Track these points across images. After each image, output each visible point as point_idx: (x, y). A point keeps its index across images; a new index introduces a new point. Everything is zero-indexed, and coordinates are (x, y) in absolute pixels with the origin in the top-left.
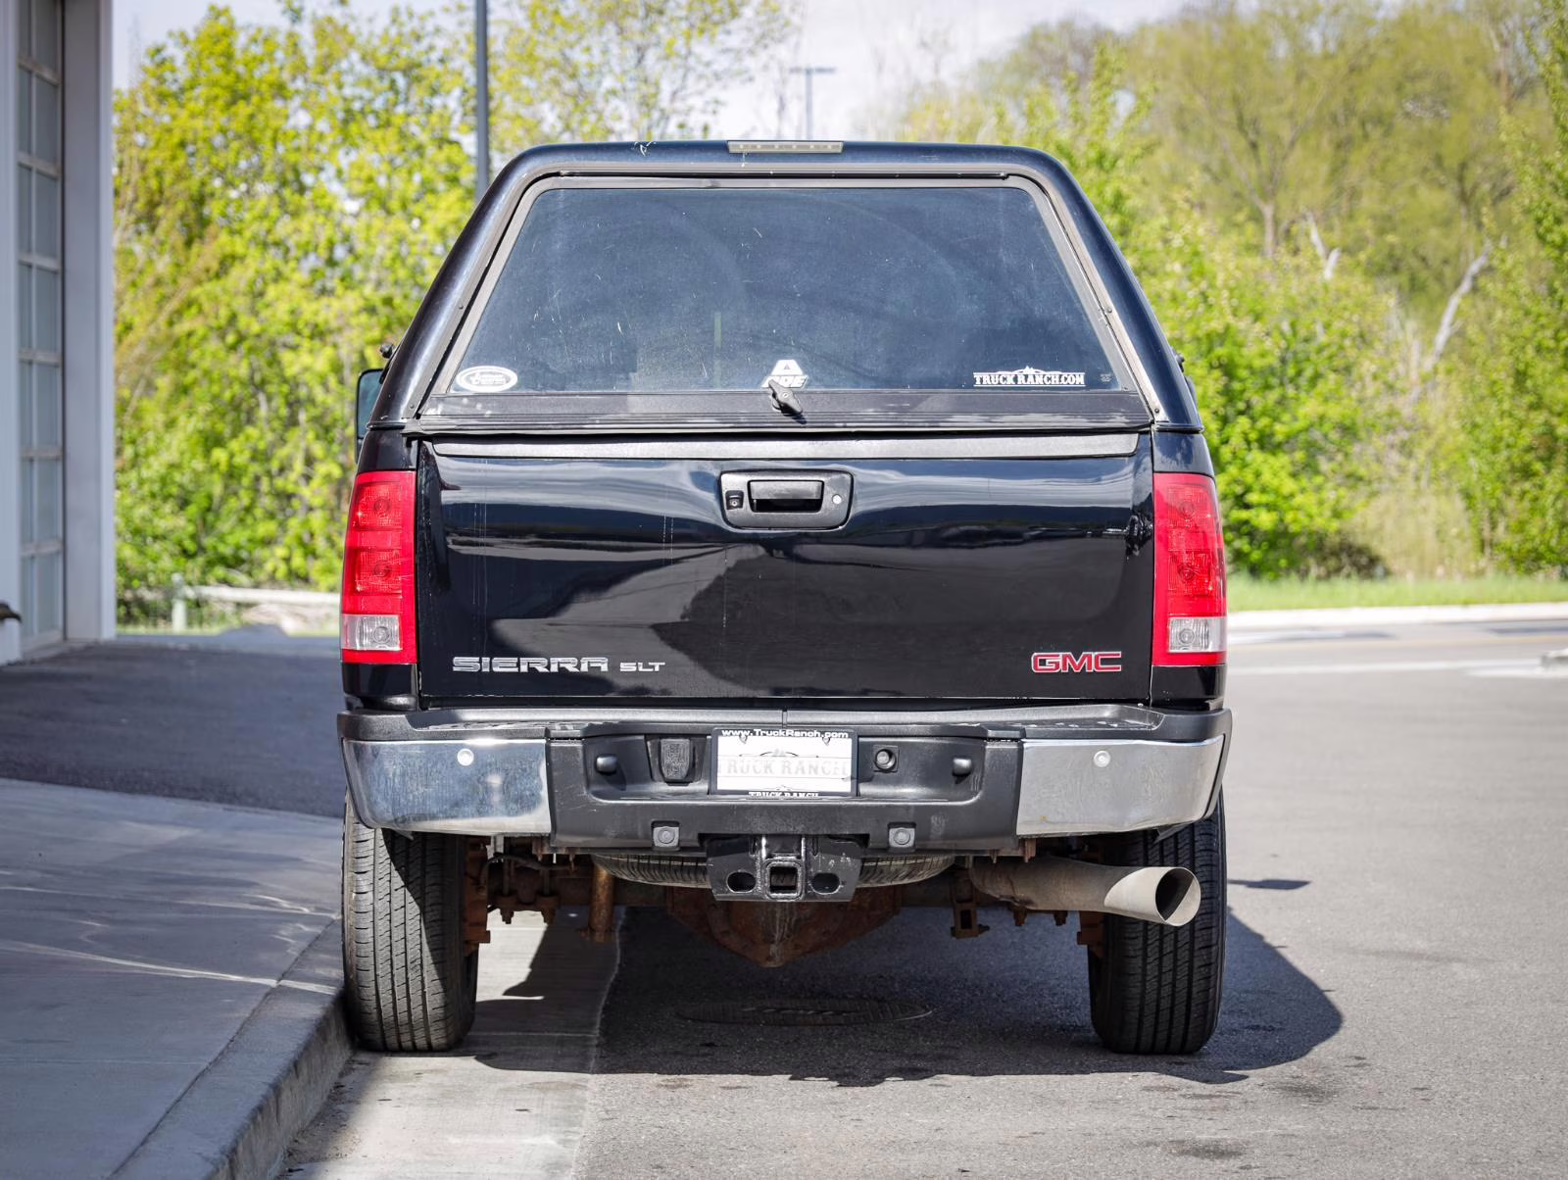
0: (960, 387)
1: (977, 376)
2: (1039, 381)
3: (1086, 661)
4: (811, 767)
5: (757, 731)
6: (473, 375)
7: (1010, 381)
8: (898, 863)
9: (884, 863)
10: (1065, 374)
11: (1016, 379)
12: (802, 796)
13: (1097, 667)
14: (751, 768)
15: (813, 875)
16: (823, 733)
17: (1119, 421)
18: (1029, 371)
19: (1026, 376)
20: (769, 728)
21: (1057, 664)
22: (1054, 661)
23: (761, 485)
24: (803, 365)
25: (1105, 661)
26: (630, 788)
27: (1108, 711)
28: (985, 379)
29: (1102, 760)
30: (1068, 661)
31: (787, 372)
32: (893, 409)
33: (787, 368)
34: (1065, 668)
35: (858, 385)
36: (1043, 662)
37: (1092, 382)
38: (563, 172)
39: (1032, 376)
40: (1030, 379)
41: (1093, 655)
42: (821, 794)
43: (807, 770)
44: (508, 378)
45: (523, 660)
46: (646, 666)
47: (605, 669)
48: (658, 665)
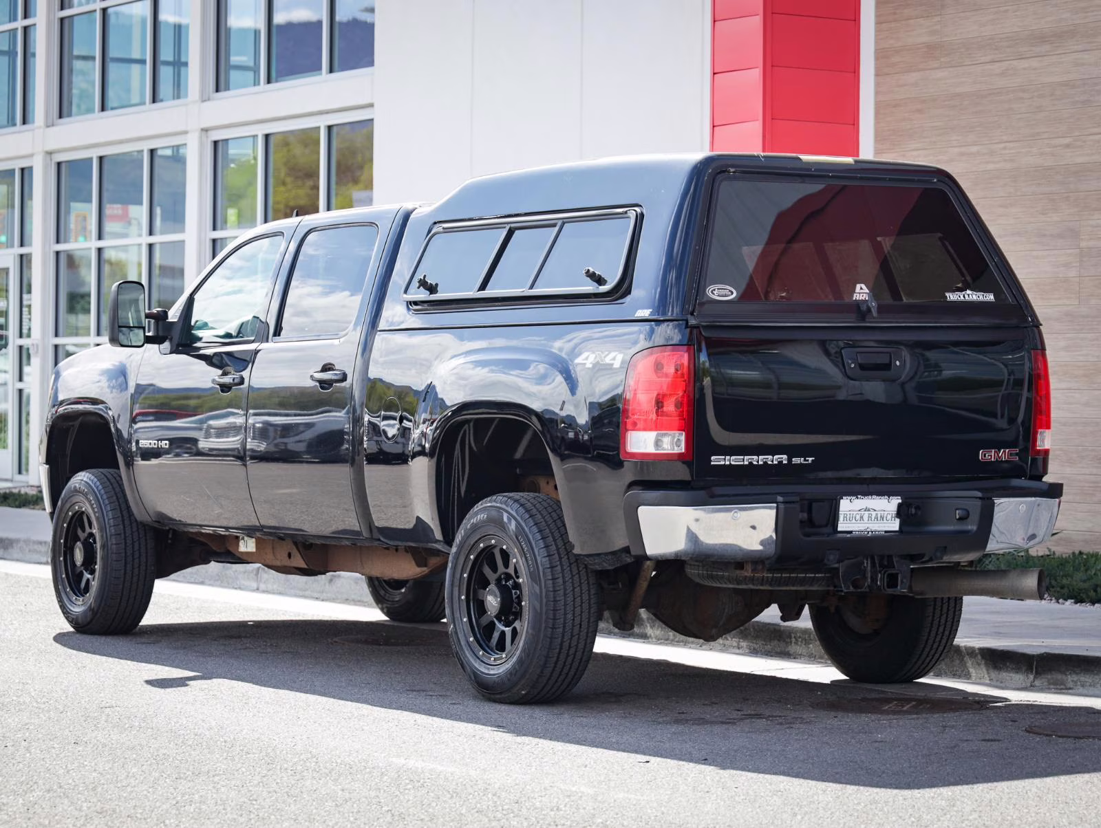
1: (947, 294)
2: (975, 298)
3: (1004, 455)
4: (881, 517)
5: (859, 496)
6: (715, 291)
7: (962, 298)
10: (985, 294)
11: (964, 297)
13: (1008, 457)
14: (854, 519)
18: (969, 292)
19: (969, 295)
22: (990, 454)
24: (868, 287)
25: (1012, 454)
28: (951, 296)
29: (1023, 509)
30: (996, 455)
31: (862, 291)
34: (995, 459)
36: (984, 456)
37: (998, 299)
39: (971, 295)
41: (1006, 451)
42: (886, 532)
44: (732, 293)
45: (746, 457)
46: (805, 460)
47: (785, 462)
48: (810, 459)
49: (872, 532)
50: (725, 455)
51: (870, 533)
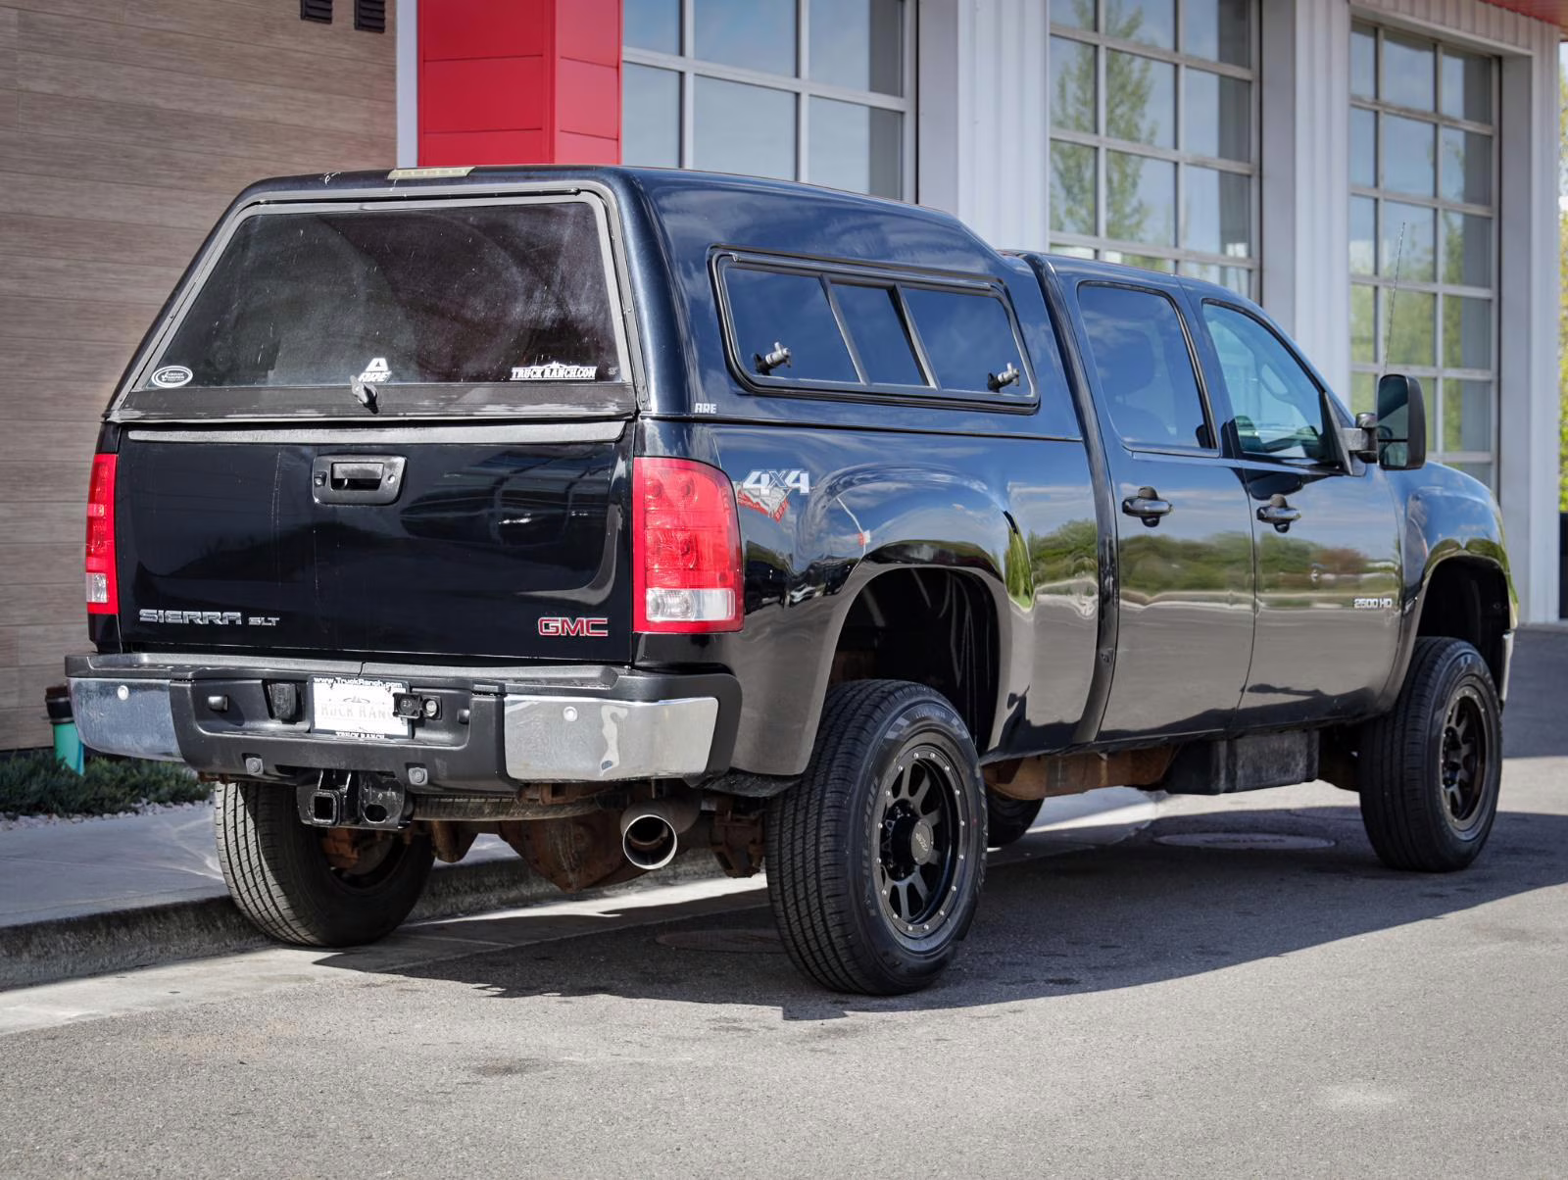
0: (499, 380)
1: (514, 370)
2: (561, 375)
3: (579, 626)
4: (380, 712)
5: (338, 679)
6: (164, 374)
7: (538, 376)
8: (478, 800)
9: (461, 800)
10: (582, 368)
11: (543, 373)
12: (373, 737)
13: (588, 631)
14: (338, 712)
15: (366, 806)
16: (384, 683)
17: (611, 410)
18: (555, 365)
19: (552, 370)
20: (348, 676)
21: (557, 627)
22: (554, 625)
23: (345, 467)
24: (390, 364)
25: (595, 627)
26: (247, 725)
27: (594, 672)
28: (520, 373)
29: (571, 715)
30: (566, 626)
31: (378, 369)
32: (443, 400)
33: (378, 365)
34: (563, 632)
35: (425, 381)
36: (547, 626)
37: (601, 376)
38: (262, 201)
39: (557, 370)
40: (554, 372)
41: (585, 620)
42: (387, 736)
43: (377, 714)
44: (186, 376)
45: (185, 613)
46: (266, 621)
47: (239, 622)
48: (274, 619)
49: (366, 734)
50: (158, 608)
51: (363, 736)
